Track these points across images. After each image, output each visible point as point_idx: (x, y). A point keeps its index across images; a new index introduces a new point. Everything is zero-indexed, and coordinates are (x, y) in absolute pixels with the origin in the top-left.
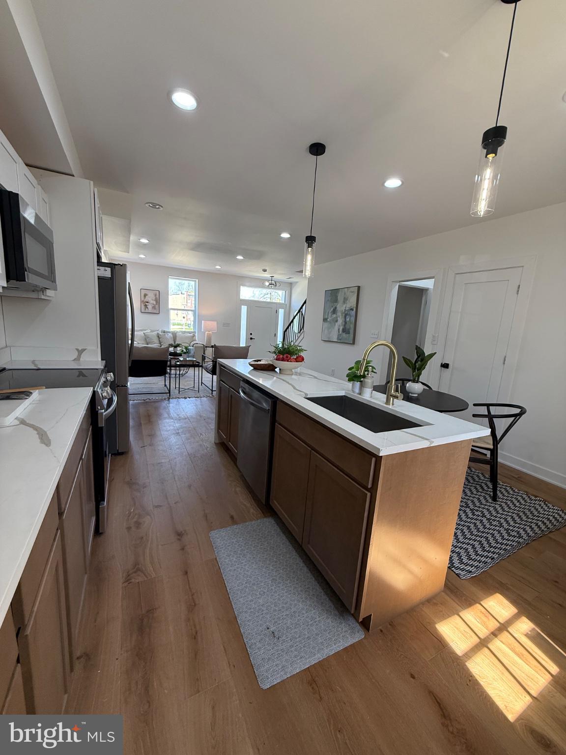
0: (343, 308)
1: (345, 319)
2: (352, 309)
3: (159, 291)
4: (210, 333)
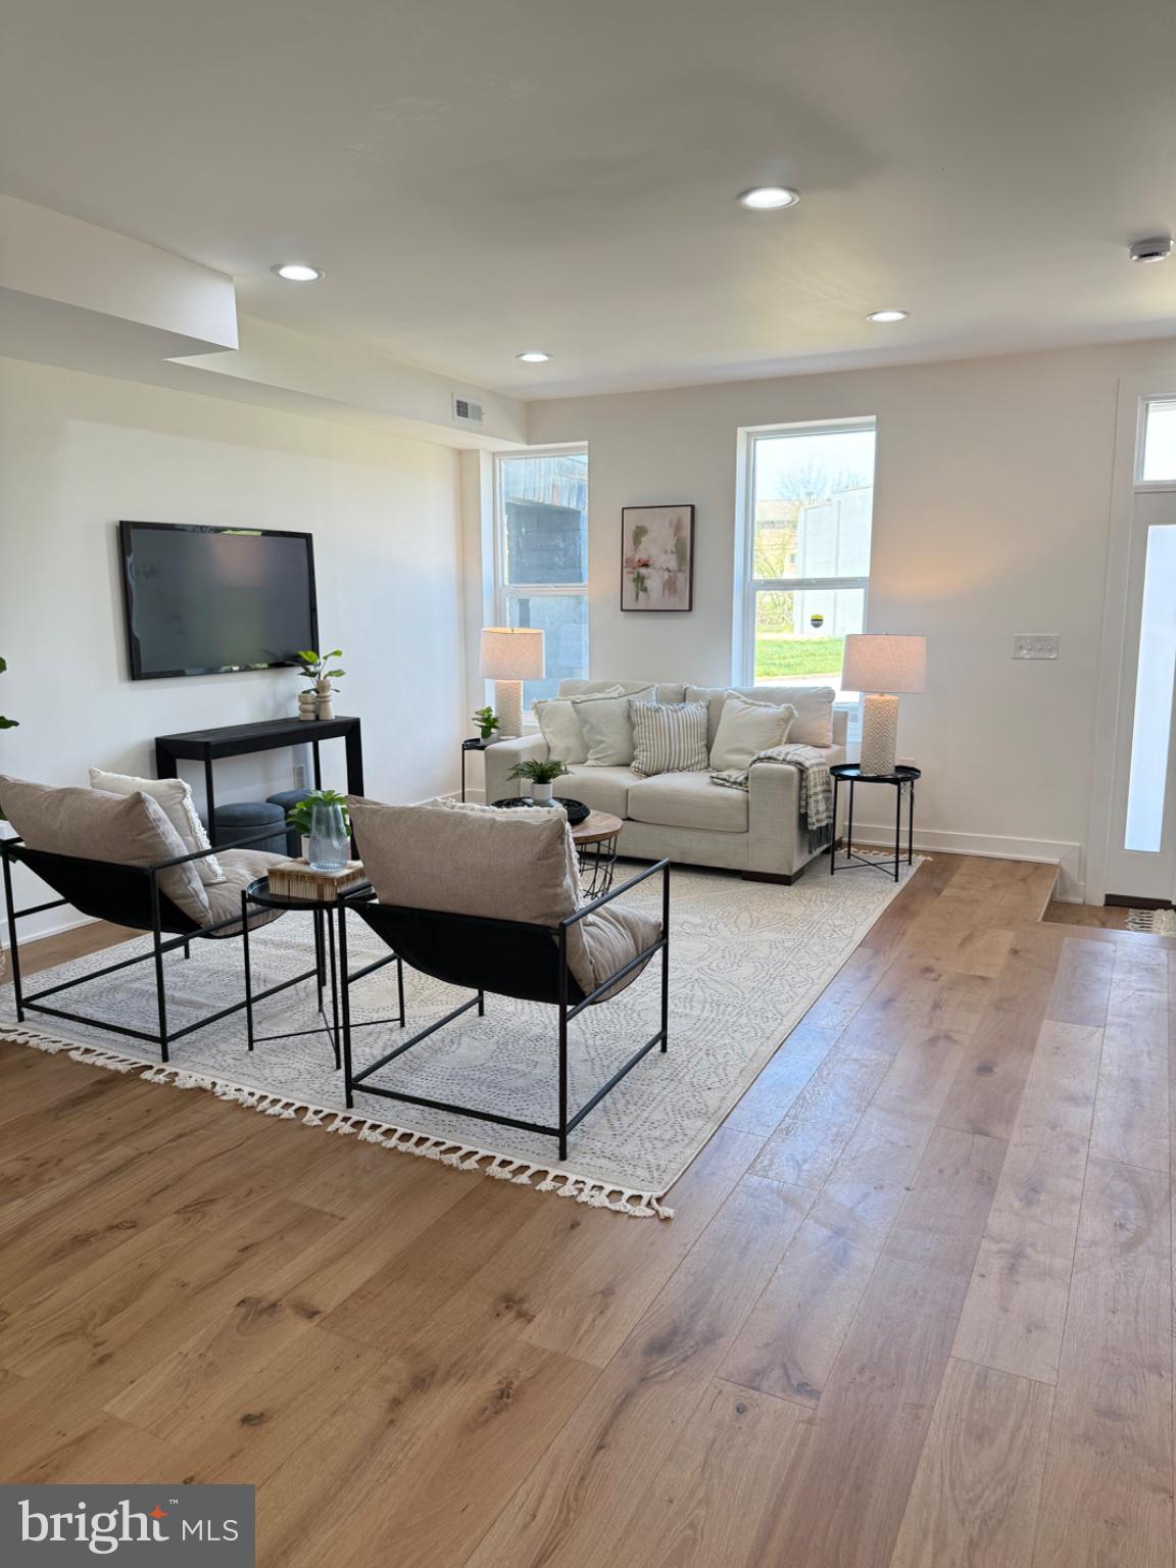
3: (693, 507)
4: (887, 697)
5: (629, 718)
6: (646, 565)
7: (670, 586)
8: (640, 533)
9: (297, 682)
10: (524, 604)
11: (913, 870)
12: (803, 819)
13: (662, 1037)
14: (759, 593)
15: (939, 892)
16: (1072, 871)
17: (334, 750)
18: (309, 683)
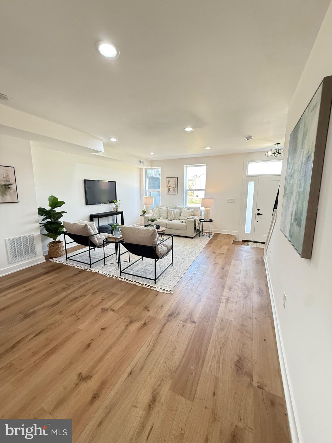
3: (177, 178)
4: (208, 208)
5: (167, 211)
6: (170, 187)
7: (174, 190)
8: (169, 182)
9: (113, 205)
10: (150, 193)
11: (212, 236)
12: (195, 228)
13: (172, 264)
14: (188, 192)
15: (216, 239)
16: (237, 236)
17: (119, 216)
18: (115, 206)
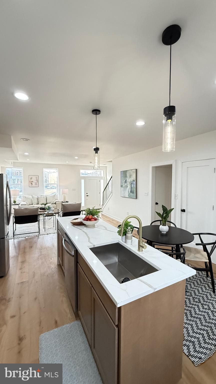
0: (130, 180)
1: (131, 186)
2: (134, 181)
3: (38, 176)
4: (65, 195)
5: (37, 198)
6: (32, 182)
7: (36, 184)
8: (31, 178)
